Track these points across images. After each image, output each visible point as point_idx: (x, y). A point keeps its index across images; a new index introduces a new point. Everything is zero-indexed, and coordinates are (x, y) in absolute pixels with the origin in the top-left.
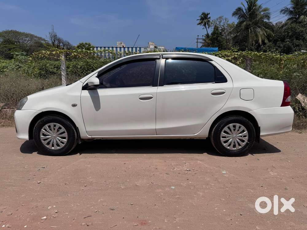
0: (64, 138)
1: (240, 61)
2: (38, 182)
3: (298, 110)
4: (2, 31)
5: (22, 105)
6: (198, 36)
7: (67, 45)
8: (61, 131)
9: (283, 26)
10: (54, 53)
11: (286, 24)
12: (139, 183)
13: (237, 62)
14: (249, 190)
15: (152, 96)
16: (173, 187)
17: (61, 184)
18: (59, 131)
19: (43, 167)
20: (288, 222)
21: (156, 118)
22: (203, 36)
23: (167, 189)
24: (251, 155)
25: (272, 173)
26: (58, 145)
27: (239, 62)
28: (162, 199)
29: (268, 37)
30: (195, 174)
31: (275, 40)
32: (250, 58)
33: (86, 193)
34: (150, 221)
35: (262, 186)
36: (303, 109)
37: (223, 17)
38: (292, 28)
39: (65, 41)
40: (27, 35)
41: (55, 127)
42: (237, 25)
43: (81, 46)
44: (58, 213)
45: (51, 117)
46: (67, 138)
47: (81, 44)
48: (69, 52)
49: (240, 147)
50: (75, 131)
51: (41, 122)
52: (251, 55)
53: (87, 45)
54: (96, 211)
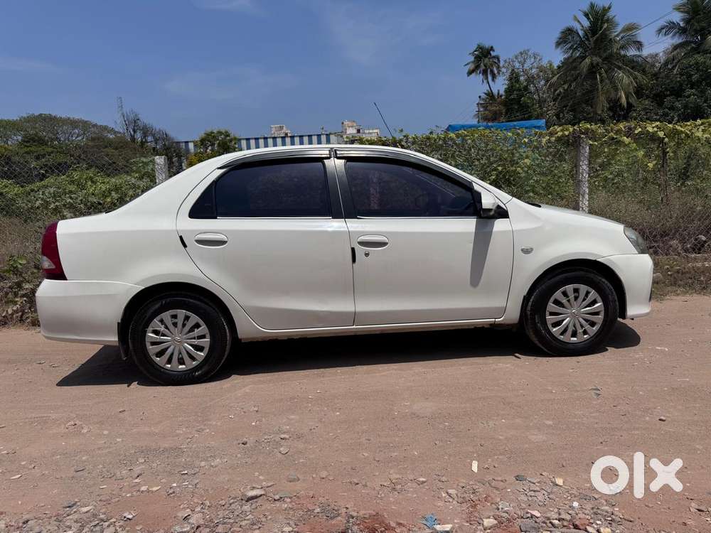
7: (163, 140)
31: (656, 95)
37: (528, 51)
39: (157, 130)
40: (74, 123)
43: (209, 139)
47: (208, 135)
53: (223, 136)
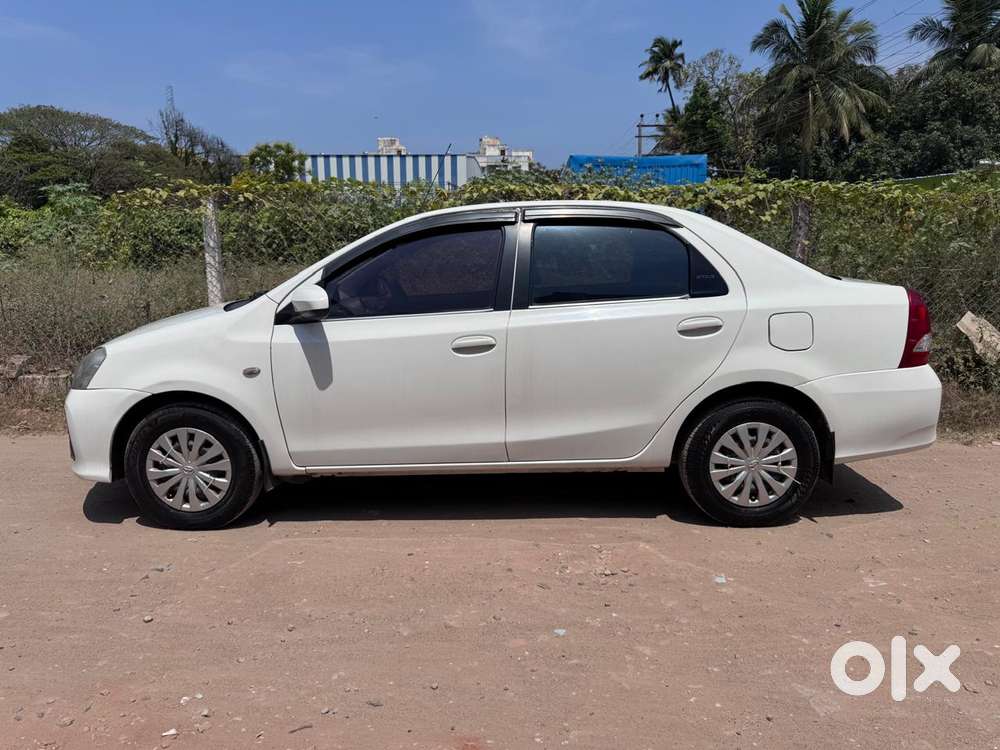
0: (222, 474)
1: (774, 212)
2: (146, 619)
3: (962, 368)
4: (7, 111)
5: (90, 372)
6: (642, 116)
7: (217, 152)
8: (211, 453)
9: (918, 81)
10: (181, 193)
11: (929, 73)
12: (455, 619)
13: (764, 215)
14: (796, 637)
15: (494, 342)
16: (561, 632)
17: (217, 625)
18: (205, 452)
19: (160, 567)
20: (914, 740)
21: (505, 408)
22: (657, 116)
23: (543, 638)
24: (807, 520)
25: (870, 582)
26: (202, 497)
27: (772, 215)
28: (528, 669)
29: (872, 115)
30: (630, 585)
31: (893, 127)
32: (806, 201)
33: (294, 653)
34: (489, 742)
35: (837, 625)
36: (979, 362)
37: (722, 51)
38: (948, 84)
39: (210, 137)
40: (87, 122)
41: (193, 440)
42: (768, 78)
43: (263, 154)
44: (212, 718)
45: (178, 411)
46: (229, 474)
47: (260, 149)
48: (228, 190)
49: (771, 497)
50: (253, 451)
51: (149, 425)
52: (808, 193)
53: (283, 152)
54: (326, 710)
